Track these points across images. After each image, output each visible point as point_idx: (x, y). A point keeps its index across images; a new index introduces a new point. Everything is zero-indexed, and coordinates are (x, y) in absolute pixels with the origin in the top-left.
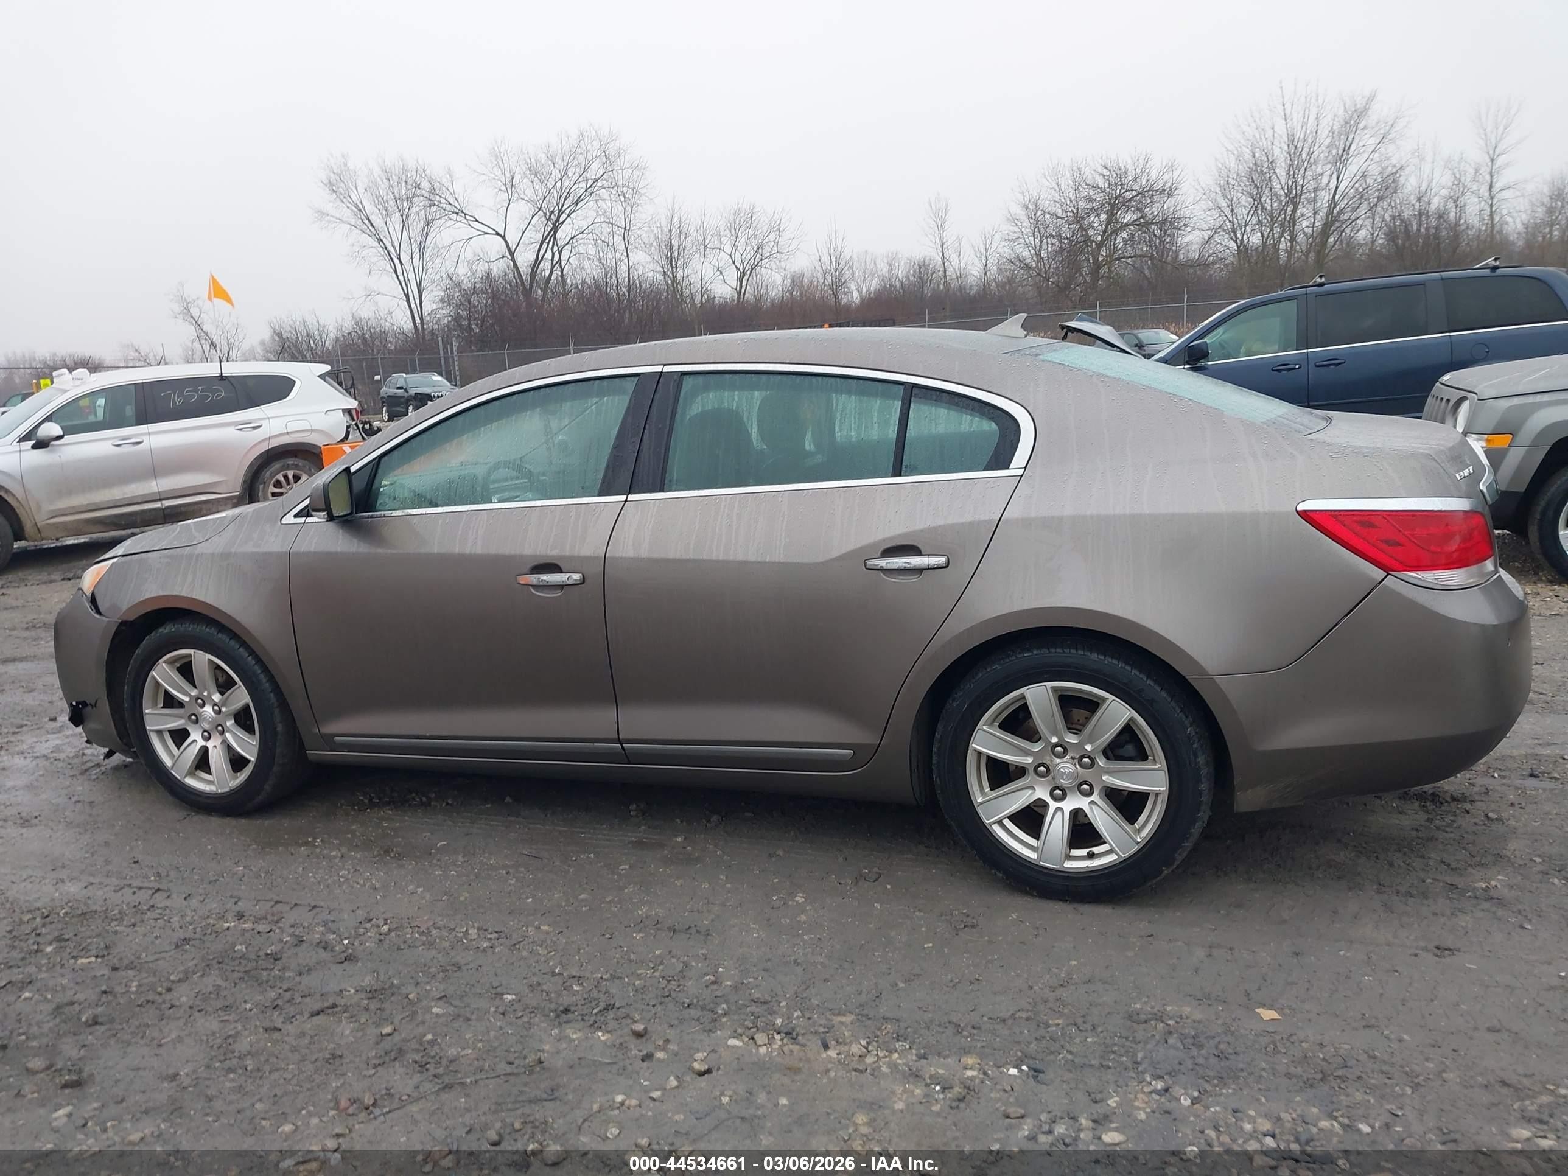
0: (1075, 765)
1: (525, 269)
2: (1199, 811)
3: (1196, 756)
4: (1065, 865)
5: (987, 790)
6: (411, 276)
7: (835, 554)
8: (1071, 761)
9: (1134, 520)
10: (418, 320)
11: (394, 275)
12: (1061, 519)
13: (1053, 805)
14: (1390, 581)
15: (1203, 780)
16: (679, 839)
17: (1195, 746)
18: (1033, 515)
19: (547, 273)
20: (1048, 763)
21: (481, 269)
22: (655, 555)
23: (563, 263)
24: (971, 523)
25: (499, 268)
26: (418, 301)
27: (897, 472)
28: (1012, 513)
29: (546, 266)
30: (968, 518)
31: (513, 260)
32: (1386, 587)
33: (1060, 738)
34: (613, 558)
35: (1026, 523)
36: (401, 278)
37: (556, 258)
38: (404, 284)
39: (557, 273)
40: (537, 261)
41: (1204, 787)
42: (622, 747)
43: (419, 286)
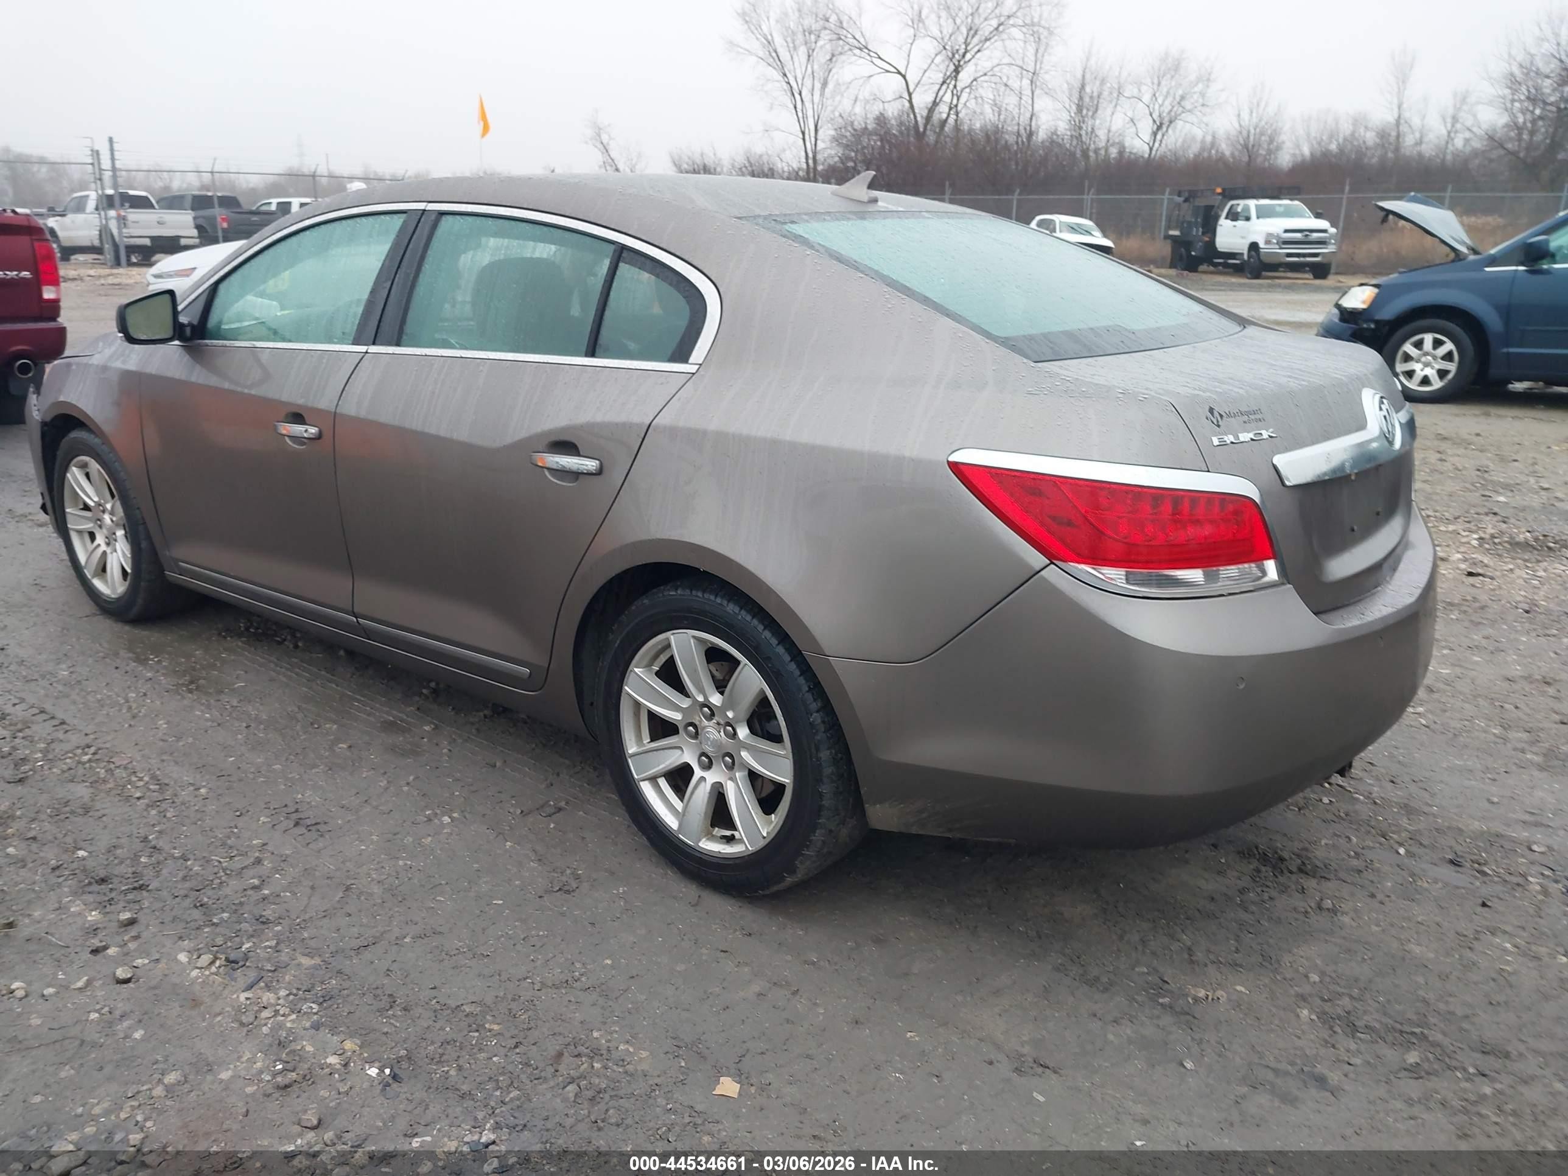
0: (719, 732)
1: (921, 112)
2: (819, 816)
3: (818, 750)
4: (700, 844)
5: (646, 739)
6: (810, 113)
7: (509, 440)
8: (716, 726)
9: (774, 446)
10: (811, 162)
11: (794, 111)
12: (705, 433)
13: (698, 772)
14: (1052, 574)
15: (825, 780)
16: (427, 728)
17: (818, 737)
18: (681, 424)
19: (944, 116)
20: (697, 723)
21: (876, 109)
22: (370, 417)
23: (959, 108)
24: (624, 424)
25: (893, 110)
26: (813, 140)
27: (592, 352)
28: (663, 420)
29: (943, 110)
30: (622, 418)
31: (910, 101)
32: (1043, 578)
33: (706, 697)
34: (342, 415)
35: (673, 432)
36: (800, 114)
37: (955, 102)
38: (802, 120)
39: (953, 117)
40: (935, 104)
41: (826, 789)
42: (358, 621)
43: (816, 126)
